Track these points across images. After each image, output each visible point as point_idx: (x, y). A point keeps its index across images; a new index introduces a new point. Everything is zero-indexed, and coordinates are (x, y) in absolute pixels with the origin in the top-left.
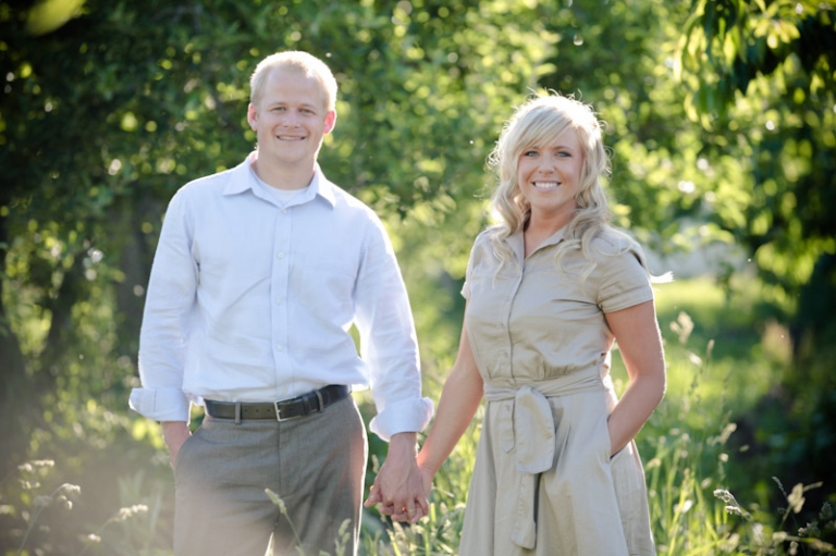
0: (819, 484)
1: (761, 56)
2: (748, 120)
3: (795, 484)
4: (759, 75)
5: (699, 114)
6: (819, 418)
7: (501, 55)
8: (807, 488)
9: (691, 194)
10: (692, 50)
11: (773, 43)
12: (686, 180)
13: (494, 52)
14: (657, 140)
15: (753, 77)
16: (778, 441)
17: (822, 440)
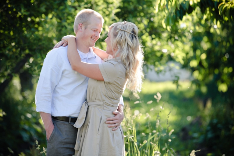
0: (200, 150)
1: (187, 7)
2: (184, 29)
3: (192, 150)
4: (187, 14)
5: (166, 26)
6: (209, 128)
7: (105, 6)
8: (196, 151)
9: (166, 53)
10: (162, 5)
11: (191, 3)
12: (165, 49)
13: (103, 4)
14: (155, 35)
15: (185, 14)
16: (196, 135)
17: (210, 135)
